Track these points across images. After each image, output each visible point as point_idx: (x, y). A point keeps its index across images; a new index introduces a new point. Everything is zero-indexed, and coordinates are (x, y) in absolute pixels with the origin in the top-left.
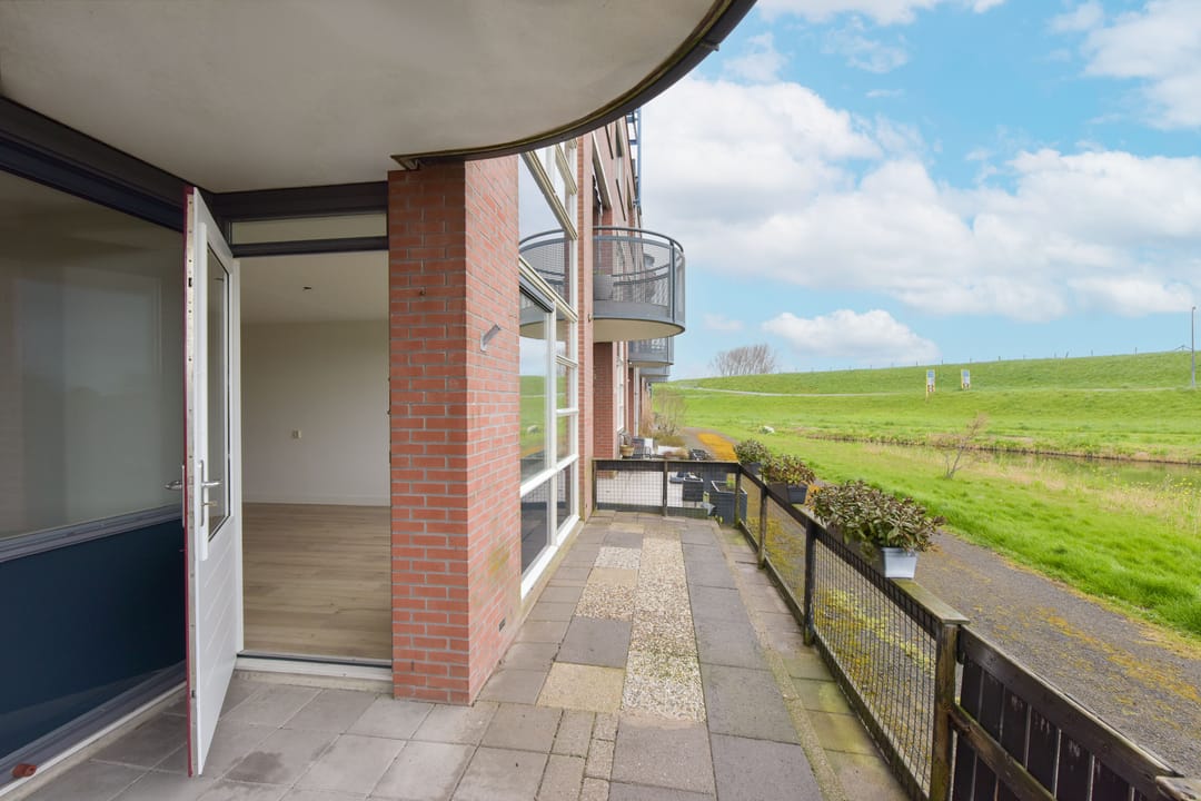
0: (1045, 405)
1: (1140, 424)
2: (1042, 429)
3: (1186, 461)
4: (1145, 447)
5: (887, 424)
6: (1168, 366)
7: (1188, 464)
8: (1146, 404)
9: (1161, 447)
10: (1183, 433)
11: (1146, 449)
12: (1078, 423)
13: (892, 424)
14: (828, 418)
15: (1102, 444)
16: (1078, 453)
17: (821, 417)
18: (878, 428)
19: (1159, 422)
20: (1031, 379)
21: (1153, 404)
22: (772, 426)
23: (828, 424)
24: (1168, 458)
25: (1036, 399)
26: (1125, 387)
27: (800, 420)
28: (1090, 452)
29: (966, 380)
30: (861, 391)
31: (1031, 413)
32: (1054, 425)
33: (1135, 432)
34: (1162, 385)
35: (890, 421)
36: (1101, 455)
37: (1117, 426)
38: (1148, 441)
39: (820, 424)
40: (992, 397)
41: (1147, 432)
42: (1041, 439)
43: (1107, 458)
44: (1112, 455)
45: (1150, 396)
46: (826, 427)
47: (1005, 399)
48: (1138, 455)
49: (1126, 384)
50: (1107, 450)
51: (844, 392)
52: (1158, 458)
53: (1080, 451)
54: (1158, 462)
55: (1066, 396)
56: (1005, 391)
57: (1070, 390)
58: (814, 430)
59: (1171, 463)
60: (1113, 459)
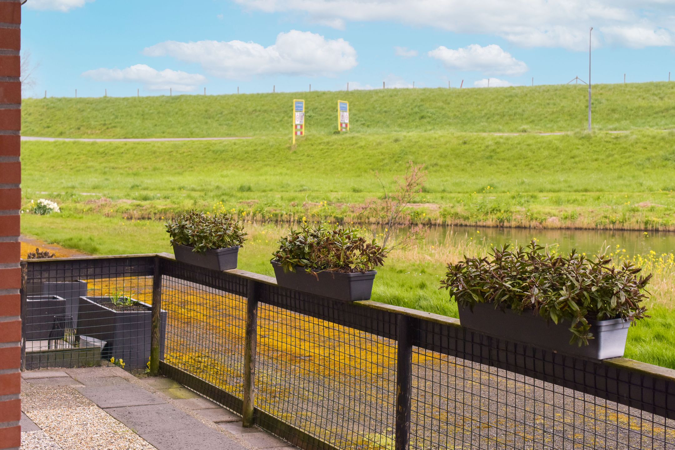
0: (443, 156)
1: (544, 180)
2: (444, 191)
3: (593, 226)
4: (553, 210)
5: (242, 189)
6: (564, 103)
7: (595, 229)
8: (546, 153)
9: (570, 209)
10: (586, 190)
11: (554, 212)
12: (483, 181)
13: (249, 189)
14: (147, 181)
15: (513, 209)
16: (490, 223)
17: (131, 181)
18: (232, 196)
19: (561, 177)
20: (422, 117)
21: (554, 153)
22: (51, 197)
23: (150, 194)
24: (578, 224)
25: (431, 146)
26: (524, 131)
27: (95, 188)
28: (502, 221)
29: (344, 117)
30: (192, 134)
31: (426, 168)
32: (456, 184)
33: (541, 191)
34: (560, 129)
35: (246, 184)
36: (513, 224)
37: (523, 183)
38: (558, 202)
39: (136, 194)
40: (380, 144)
41: (554, 191)
42: (446, 205)
43: (519, 228)
44: (525, 223)
45: (550, 142)
46: (145, 199)
47: (396, 147)
48: (551, 222)
49: (525, 127)
50: (519, 217)
51: (163, 134)
52: (568, 223)
53: (491, 220)
54: (568, 229)
55: (465, 143)
56: (394, 135)
57: (471, 135)
58: (126, 204)
59: (580, 229)
60: (525, 228)
